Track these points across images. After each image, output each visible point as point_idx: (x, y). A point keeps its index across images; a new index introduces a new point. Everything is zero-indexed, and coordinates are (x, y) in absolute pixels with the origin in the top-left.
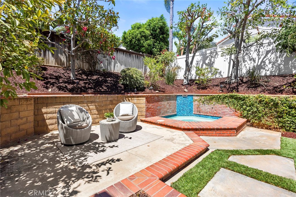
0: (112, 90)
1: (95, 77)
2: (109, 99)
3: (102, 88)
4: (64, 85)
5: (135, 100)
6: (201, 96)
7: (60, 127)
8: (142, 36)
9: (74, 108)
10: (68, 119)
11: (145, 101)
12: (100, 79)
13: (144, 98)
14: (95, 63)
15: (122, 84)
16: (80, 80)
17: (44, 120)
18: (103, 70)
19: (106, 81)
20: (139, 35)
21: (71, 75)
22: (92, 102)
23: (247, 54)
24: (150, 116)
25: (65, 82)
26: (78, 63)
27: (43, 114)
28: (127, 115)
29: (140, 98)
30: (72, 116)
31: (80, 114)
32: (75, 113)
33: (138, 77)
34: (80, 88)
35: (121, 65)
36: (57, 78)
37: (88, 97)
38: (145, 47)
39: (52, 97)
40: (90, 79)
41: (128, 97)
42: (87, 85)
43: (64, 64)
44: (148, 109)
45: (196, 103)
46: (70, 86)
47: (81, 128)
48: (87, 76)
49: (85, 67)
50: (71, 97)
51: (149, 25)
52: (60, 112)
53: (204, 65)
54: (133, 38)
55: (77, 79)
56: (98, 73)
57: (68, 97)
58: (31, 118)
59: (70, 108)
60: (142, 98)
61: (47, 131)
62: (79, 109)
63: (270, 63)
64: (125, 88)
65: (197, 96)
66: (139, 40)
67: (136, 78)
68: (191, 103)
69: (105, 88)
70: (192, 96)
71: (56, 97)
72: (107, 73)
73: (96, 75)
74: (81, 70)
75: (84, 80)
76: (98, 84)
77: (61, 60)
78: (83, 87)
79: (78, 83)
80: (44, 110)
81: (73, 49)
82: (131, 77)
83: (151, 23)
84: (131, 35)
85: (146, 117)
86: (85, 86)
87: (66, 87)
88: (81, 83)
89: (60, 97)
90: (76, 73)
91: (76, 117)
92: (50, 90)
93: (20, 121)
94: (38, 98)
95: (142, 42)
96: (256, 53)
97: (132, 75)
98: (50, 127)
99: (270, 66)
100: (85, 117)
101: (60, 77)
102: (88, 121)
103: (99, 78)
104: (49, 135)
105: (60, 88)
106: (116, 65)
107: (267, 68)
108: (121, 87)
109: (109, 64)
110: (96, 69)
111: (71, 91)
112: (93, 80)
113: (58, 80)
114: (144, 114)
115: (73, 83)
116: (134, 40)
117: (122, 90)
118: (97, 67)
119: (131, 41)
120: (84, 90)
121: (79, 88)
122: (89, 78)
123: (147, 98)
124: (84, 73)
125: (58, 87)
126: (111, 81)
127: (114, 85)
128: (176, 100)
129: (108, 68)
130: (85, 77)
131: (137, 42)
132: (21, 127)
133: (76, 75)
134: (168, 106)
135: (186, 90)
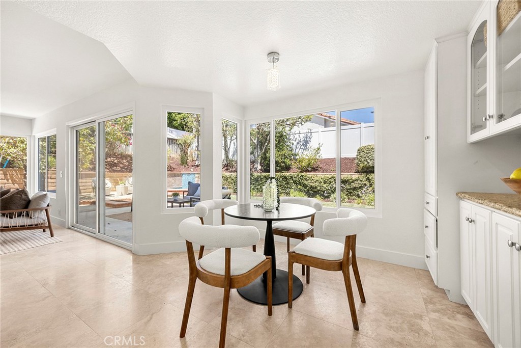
0: (125, 169)
2: (124, 175)
3: (118, 168)
12: (116, 161)
14: (113, 148)
18: (121, 153)
19: (121, 163)
22: (111, 177)
37: (109, 174)
45: (197, 179)
65: (197, 174)
69: (120, 168)
76: (114, 165)
103: (114, 160)
110: (115, 152)
127: (128, 166)
129: (126, 151)
134: (173, 181)
135: (192, 170)
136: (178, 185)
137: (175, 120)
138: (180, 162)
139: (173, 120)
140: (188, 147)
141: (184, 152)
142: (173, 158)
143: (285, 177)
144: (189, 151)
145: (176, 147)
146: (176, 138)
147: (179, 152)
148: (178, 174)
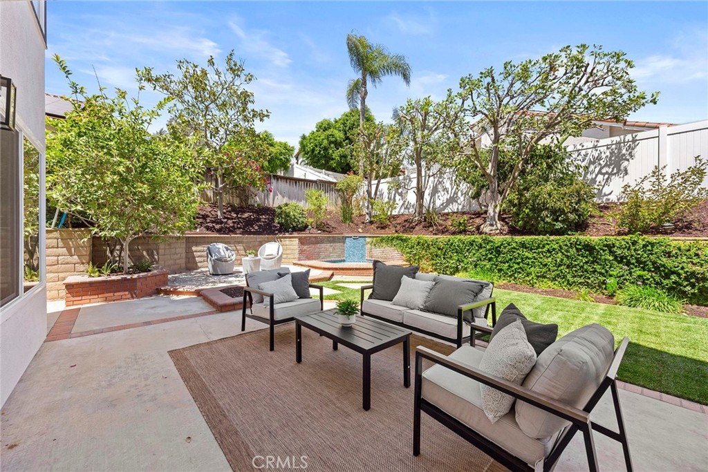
0: (264, 230)
1: (246, 215)
2: (259, 240)
3: (253, 228)
4: (210, 225)
5: (287, 242)
6: (373, 237)
7: (209, 259)
8: (331, 143)
9: (221, 246)
10: (216, 255)
11: (297, 242)
12: (252, 217)
13: (297, 239)
14: (247, 197)
15: (279, 223)
16: (228, 219)
17: (194, 257)
18: (258, 205)
19: (259, 220)
20: (325, 142)
21: (219, 213)
22: (239, 243)
23: (440, 183)
24: (305, 260)
25: (213, 222)
26: (227, 198)
27: (193, 252)
28: (272, 255)
29: (292, 239)
30: (219, 253)
31: (226, 252)
32: (221, 251)
33: (296, 214)
34: (229, 228)
35: (283, 197)
36: (205, 217)
37: (235, 237)
38: (334, 159)
39: (200, 237)
40: (240, 218)
41: (280, 238)
42: (236, 225)
43: (211, 200)
44: (301, 252)
45: (369, 246)
46: (218, 227)
47: (226, 261)
48: (237, 214)
49: (235, 202)
50: (218, 237)
51: (344, 124)
52: (209, 248)
53: (397, 195)
54: (316, 146)
55: (225, 218)
56: (251, 209)
57: (215, 237)
58: (184, 255)
59: (217, 246)
60: (295, 239)
61: (197, 268)
62: (225, 247)
63: (462, 195)
64: (281, 228)
65: (370, 237)
66: (326, 149)
67: (294, 215)
68: (363, 245)
69: (256, 228)
70: (365, 237)
71: (204, 237)
72: (263, 209)
73: (248, 212)
74: (231, 206)
75: (232, 219)
76: (249, 222)
77: (207, 196)
78: (231, 227)
79: (226, 223)
80: (194, 248)
81: (221, 186)
82: (288, 215)
83: (347, 120)
84: (312, 141)
85: (299, 259)
86: (234, 226)
87: (214, 227)
88: (230, 222)
89: (208, 237)
90: (225, 211)
91: (223, 254)
92: (198, 230)
93: (176, 257)
94: (189, 237)
95: (331, 151)
96: (449, 182)
97: (289, 213)
98: (199, 264)
99: (462, 199)
100: (230, 254)
101: (208, 216)
102: (232, 258)
103: (250, 216)
104: (199, 270)
105: (208, 228)
106: (277, 197)
107: (459, 201)
108: (276, 227)
109: (267, 196)
110: (249, 203)
111: (219, 231)
112: (243, 219)
113: (206, 220)
114: (297, 256)
115: (221, 223)
116: (318, 149)
117: (277, 230)
118: (251, 202)
119: (313, 150)
120: (231, 230)
121: (226, 227)
122: (239, 216)
123: (300, 239)
124: (234, 209)
125: (205, 227)
126: (265, 219)
127: (268, 224)
128: (344, 243)
129: (265, 201)
130: (235, 215)
131: (322, 152)
132: (177, 261)
133: (224, 213)
134: (331, 249)
135: (360, 230)
136: (339, 256)
137: (333, 159)
138: (341, 218)
139: (330, 158)
140: (353, 195)
141: (346, 201)
142: (330, 213)
143: (589, 248)
144: (354, 199)
145: (334, 195)
146: (335, 181)
147: (340, 202)
148: (339, 238)
